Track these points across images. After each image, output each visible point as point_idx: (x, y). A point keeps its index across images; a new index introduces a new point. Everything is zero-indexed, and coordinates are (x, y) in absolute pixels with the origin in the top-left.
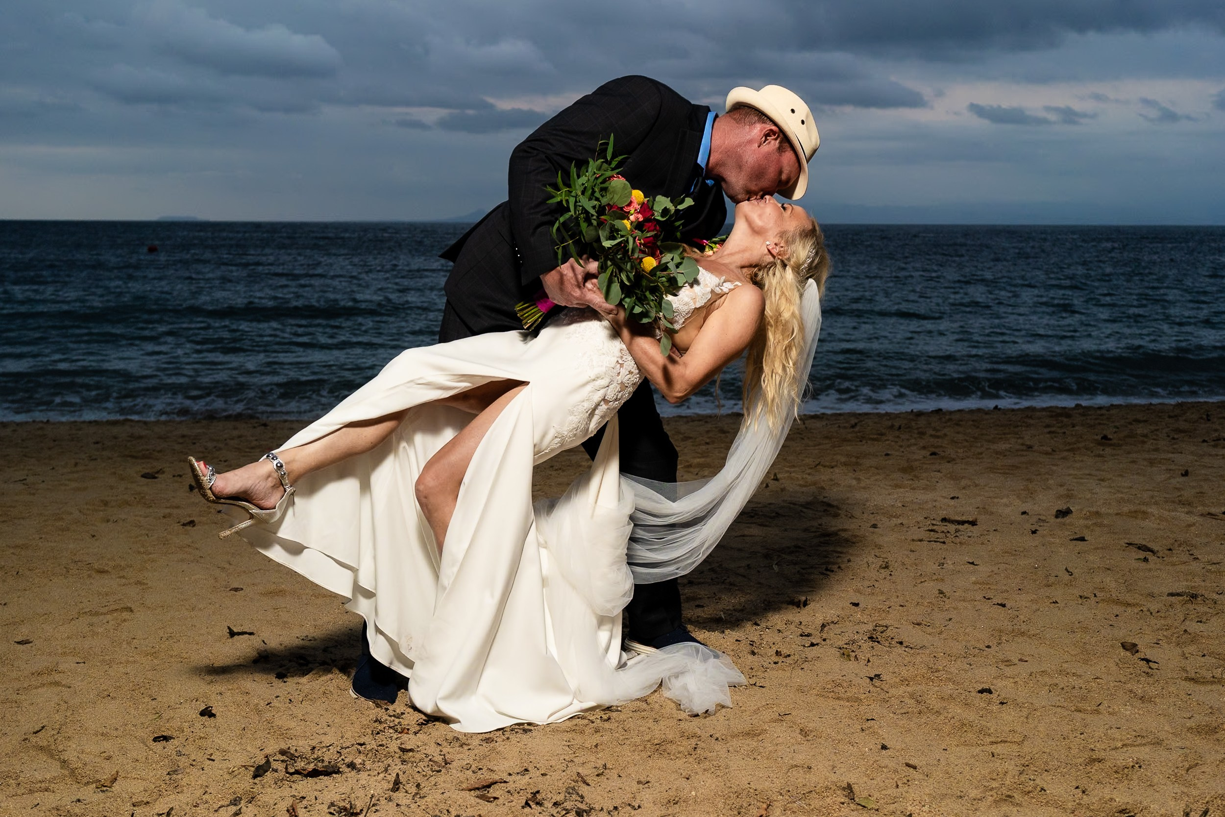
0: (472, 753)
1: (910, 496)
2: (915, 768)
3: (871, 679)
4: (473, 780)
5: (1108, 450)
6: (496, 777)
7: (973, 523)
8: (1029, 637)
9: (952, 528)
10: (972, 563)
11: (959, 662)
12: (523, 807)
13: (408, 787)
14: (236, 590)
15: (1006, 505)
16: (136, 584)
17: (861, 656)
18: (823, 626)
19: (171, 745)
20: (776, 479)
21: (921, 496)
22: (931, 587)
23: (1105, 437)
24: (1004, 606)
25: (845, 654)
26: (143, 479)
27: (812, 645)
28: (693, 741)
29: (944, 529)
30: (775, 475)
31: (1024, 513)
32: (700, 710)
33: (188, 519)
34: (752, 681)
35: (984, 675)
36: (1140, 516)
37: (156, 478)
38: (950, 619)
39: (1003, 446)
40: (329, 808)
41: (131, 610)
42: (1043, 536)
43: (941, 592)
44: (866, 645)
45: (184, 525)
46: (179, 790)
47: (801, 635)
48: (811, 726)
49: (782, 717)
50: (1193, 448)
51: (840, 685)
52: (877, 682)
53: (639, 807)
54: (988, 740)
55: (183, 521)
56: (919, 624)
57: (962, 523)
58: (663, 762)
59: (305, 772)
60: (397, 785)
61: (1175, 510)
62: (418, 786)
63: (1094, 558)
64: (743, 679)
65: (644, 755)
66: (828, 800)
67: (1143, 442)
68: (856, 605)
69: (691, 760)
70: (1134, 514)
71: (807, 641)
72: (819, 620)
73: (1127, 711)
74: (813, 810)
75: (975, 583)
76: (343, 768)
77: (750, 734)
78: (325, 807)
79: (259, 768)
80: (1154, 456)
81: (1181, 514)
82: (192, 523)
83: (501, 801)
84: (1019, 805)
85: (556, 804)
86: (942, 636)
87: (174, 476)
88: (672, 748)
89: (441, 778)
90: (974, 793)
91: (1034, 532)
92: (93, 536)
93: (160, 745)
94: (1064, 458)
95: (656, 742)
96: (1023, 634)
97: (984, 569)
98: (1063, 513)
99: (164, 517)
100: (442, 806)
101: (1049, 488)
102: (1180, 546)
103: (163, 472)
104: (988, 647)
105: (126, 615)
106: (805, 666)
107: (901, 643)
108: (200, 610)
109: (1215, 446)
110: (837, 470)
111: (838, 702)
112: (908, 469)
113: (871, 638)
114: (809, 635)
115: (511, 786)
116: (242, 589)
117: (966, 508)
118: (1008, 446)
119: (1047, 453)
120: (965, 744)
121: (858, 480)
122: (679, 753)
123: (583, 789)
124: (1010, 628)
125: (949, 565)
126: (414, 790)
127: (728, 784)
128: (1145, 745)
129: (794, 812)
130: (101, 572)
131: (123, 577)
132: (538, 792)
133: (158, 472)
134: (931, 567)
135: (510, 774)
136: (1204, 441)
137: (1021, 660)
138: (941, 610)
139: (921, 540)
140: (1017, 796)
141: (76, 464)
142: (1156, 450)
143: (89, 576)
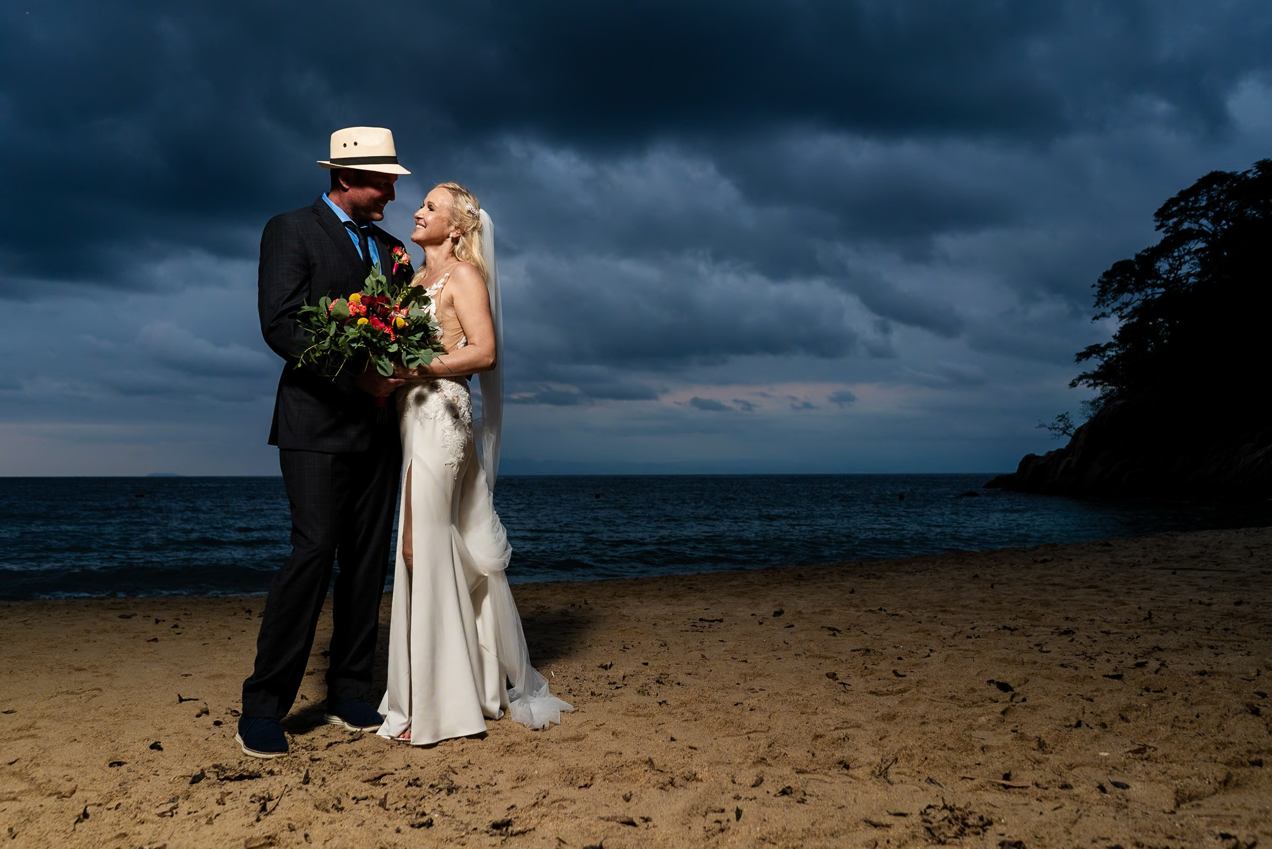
0: (367, 760)
1: (677, 609)
2: (695, 749)
3: (660, 704)
4: (368, 775)
5: (802, 583)
6: (385, 771)
7: (721, 621)
8: (765, 677)
9: (707, 624)
10: (722, 641)
11: (719, 692)
12: (406, 787)
13: (315, 781)
14: (186, 676)
15: (740, 611)
16: (106, 675)
17: (651, 693)
18: (624, 677)
19: (123, 769)
20: (586, 603)
21: (685, 609)
22: (696, 654)
23: (800, 576)
24: (746, 661)
25: (642, 692)
26: (120, 619)
27: (617, 688)
28: (535, 743)
29: (701, 624)
30: (585, 601)
31: (753, 615)
32: (539, 726)
34: (577, 709)
35: (738, 697)
36: (827, 613)
37: (130, 618)
38: (711, 671)
39: (735, 583)
40: (251, 798)
41: (99, 690)
42: (767, 626)
43: (703, 656)
44: (655, 687)
45: (149, 641)
46: (128, 795)
47: (609, 684)
48: (619, 729)
49: (598, 727)
50: (855, 580)
51: (639, 707)
52: (664, 707)
53: (496, 784)
54: (744, 731)
55: (149, 639)
56: (690, 674)
57: (714, 621)
58: (512, 759)
59: (233, 778)
60: (307, 780)
61: (849, 610)
62: (324, 779)
63: (802, 636)
64: (571, 708)
65: (497, 754)
66: (635, 771)
67: (824, 578)
68: (646, 664)
69: (533, 755)
70: (823, 612)
71: (613, 687)
72: (622, 674)
73: (835, 711)
74: (624, 778)
75: (725, 651)
76: (264, 775)
77: (576, 739)
78: (248, 798)
79: (195, 777)
80: (831, 584)
81: (852, 611)
83: (389, 785)
84: (770, 765)
85: (432, 786)
86: (707, 679)
87: (145, 616)
88: (518, 748)
89: (342, 774)
90: (738, 760)
91: (761, 623)
92: (76, 650)
93: (113, 770)
94: (775, 588)
95: (507, 744)
96: (760, 675)
97: (730, 644)
98: (778, 614)
99: (133, 637)
100: (341, 790)
101: (767, 602)
102: (855, 626)
103: (137, 615)
104: (738, 684)
105: (94, 693)
106: (613, 699)
107: (679, 684)
108: (157, 688)
109: (868, 578)
110: (627, 598)
111: (638, 718)
112: (674, 596)
113: (658, 682)
114: (615, 683)
115: (397, 776)
116: (191, 675)
117: (715, 613)
118: (738, 583)
119: (764, 586)
120: (728, 735)
121: (642, 602)
122: (525, 751)
123: (453, 777)
124: (751, 672)
125: (707, 643)
126: (320, 782)
127: (562, 765)
128: (849, 728)
129: (611, 781)
130: (79, 669)
131: (96, 673)
132: (418, 779)
133: (131, 615)
134: (694, 644)
135: (396, 770)
136: (861, 576)
137: (761, 690)
138: (704, 666)
139: (687, 631)
140: (769, 760)
142: (832, 581)
143: (70, 672)
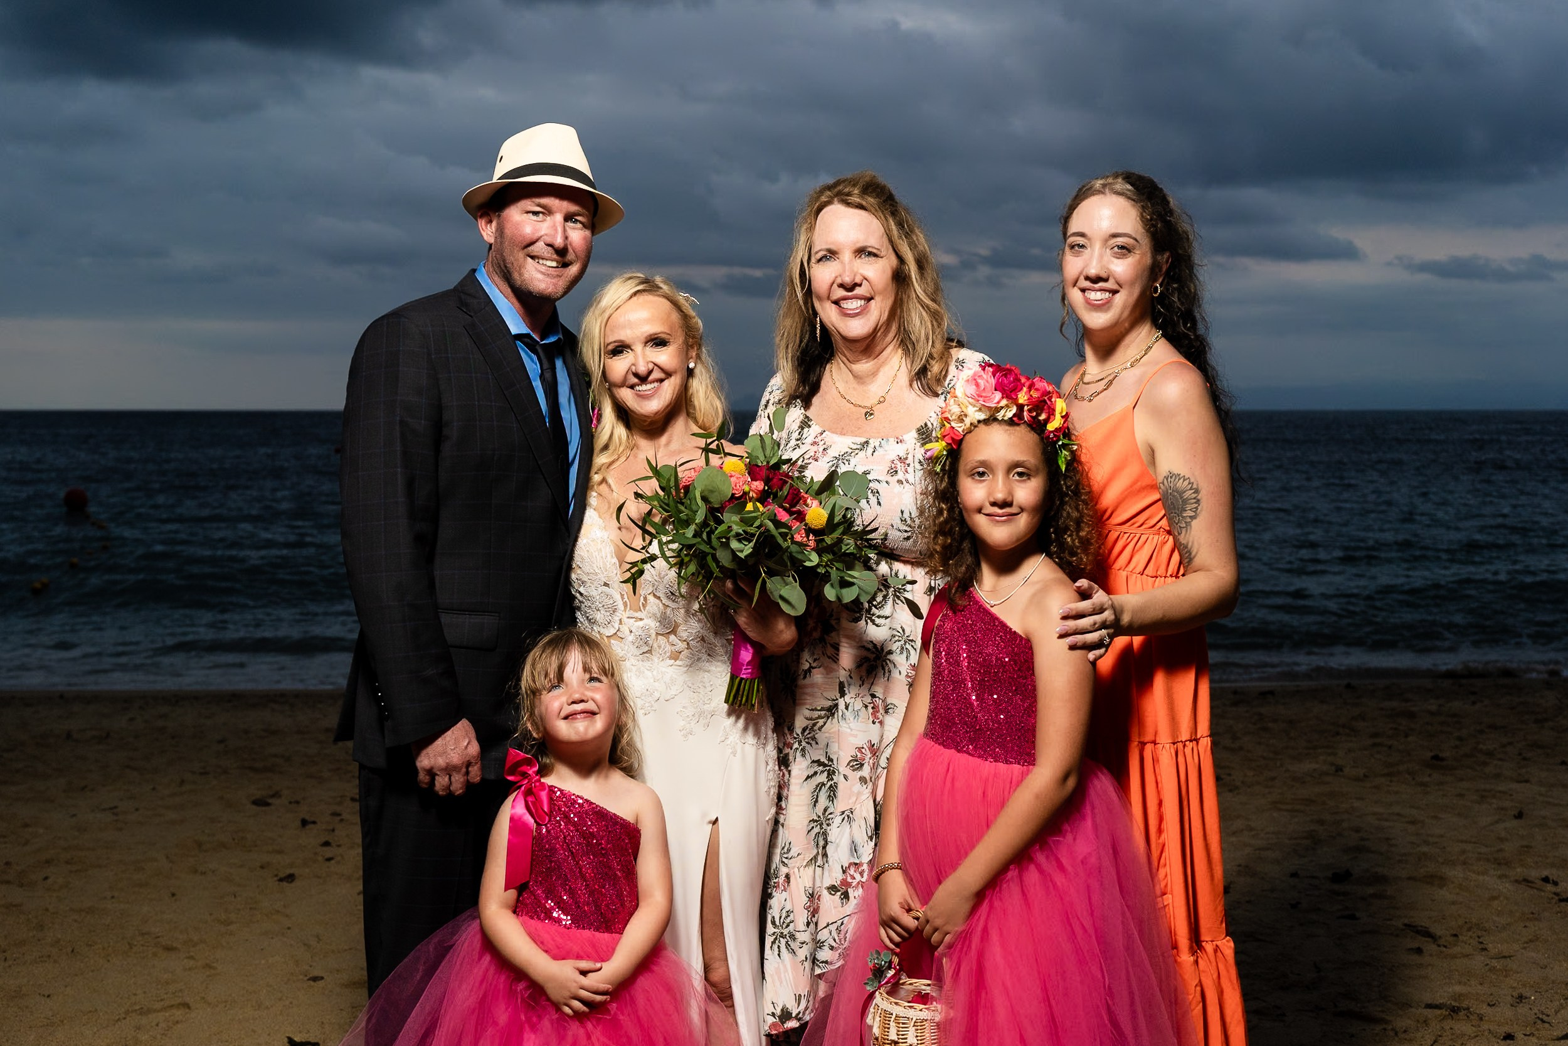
14: (315, 979)
16: (204, 968)
23: (1438, 756)
26: (254, 807)
31: (1293, 874)
33: (289, 871)
36: (1438, 881)
37: (268, 804)
39: (1307, 767)
41: (187, 1006)
42: (1306, 911)
45: (281, 880)
55: (282, 875)
61: (1485, 873)
67: (1485, 764)
70: (1432, 878)
81: (1490, 879)
82: (290, 878)
87: (290, 803)
92: (173, 895)
99: (262, 867)
103: (280, 796)
105: (178, 1013)
108: (267, 1008)
116: (322, 978)
118: (1312, 767)
130: (169, 949)
131: (191, 958)
133: (273, 796)
141: (182, 782)
143: (155, 955)
